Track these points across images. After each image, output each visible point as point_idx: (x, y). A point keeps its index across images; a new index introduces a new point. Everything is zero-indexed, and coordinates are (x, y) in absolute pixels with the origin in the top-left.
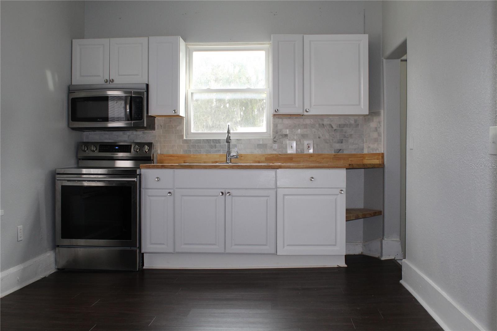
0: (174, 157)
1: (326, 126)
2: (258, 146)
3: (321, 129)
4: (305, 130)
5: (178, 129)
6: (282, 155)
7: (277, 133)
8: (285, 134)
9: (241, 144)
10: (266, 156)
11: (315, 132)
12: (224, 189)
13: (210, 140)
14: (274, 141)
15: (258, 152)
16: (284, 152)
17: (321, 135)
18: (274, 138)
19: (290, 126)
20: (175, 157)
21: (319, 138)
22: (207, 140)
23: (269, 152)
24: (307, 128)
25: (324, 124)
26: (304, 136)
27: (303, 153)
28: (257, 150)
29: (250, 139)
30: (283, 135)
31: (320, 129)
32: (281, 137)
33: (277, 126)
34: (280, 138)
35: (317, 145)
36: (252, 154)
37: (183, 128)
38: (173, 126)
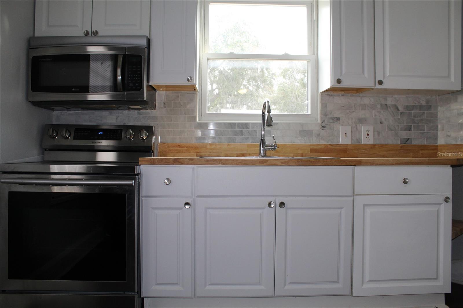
0: (182, 147)
1: (390, 108)
2: (300, 132)
3: (384, 111)
4: (363, 112)
5: (188, 107)
6: (334, 146)
7: (326, 116)
8: (336, 118)
9: (278, 129)
10: (312, 147)
11: (376, 115)
12: (273, 197)
13: (234, 124)
14: (323, 127)
15: (300, 141)
16: (335, 142)
17: (383, 120)
18: (323, 122)
19: (343, 106)
20: (185, 147)
21: (381, 123)
22: (230, 124)
23: (315, 141)
24: (365, 109)
25: (388, 106)
26: (362, 121)
27: (360, 144)
28: (300, 138)
29: (289, 123)
30: (334, 118)
31: (382, 112)
32: (331, 121)
33: (326, 106)
34: (330, 123)
35: (379, 133)
36: (292, 144)
37: (196, 107)
38: (182, 104)
